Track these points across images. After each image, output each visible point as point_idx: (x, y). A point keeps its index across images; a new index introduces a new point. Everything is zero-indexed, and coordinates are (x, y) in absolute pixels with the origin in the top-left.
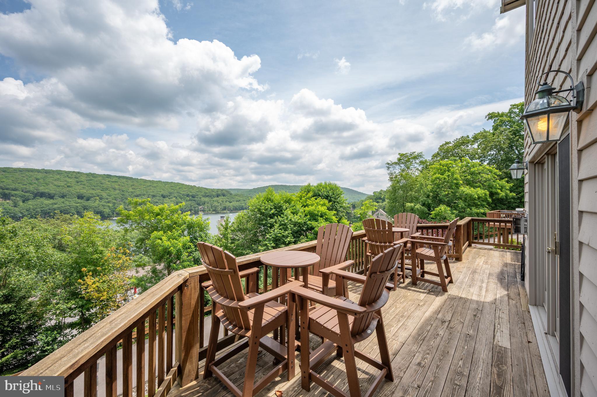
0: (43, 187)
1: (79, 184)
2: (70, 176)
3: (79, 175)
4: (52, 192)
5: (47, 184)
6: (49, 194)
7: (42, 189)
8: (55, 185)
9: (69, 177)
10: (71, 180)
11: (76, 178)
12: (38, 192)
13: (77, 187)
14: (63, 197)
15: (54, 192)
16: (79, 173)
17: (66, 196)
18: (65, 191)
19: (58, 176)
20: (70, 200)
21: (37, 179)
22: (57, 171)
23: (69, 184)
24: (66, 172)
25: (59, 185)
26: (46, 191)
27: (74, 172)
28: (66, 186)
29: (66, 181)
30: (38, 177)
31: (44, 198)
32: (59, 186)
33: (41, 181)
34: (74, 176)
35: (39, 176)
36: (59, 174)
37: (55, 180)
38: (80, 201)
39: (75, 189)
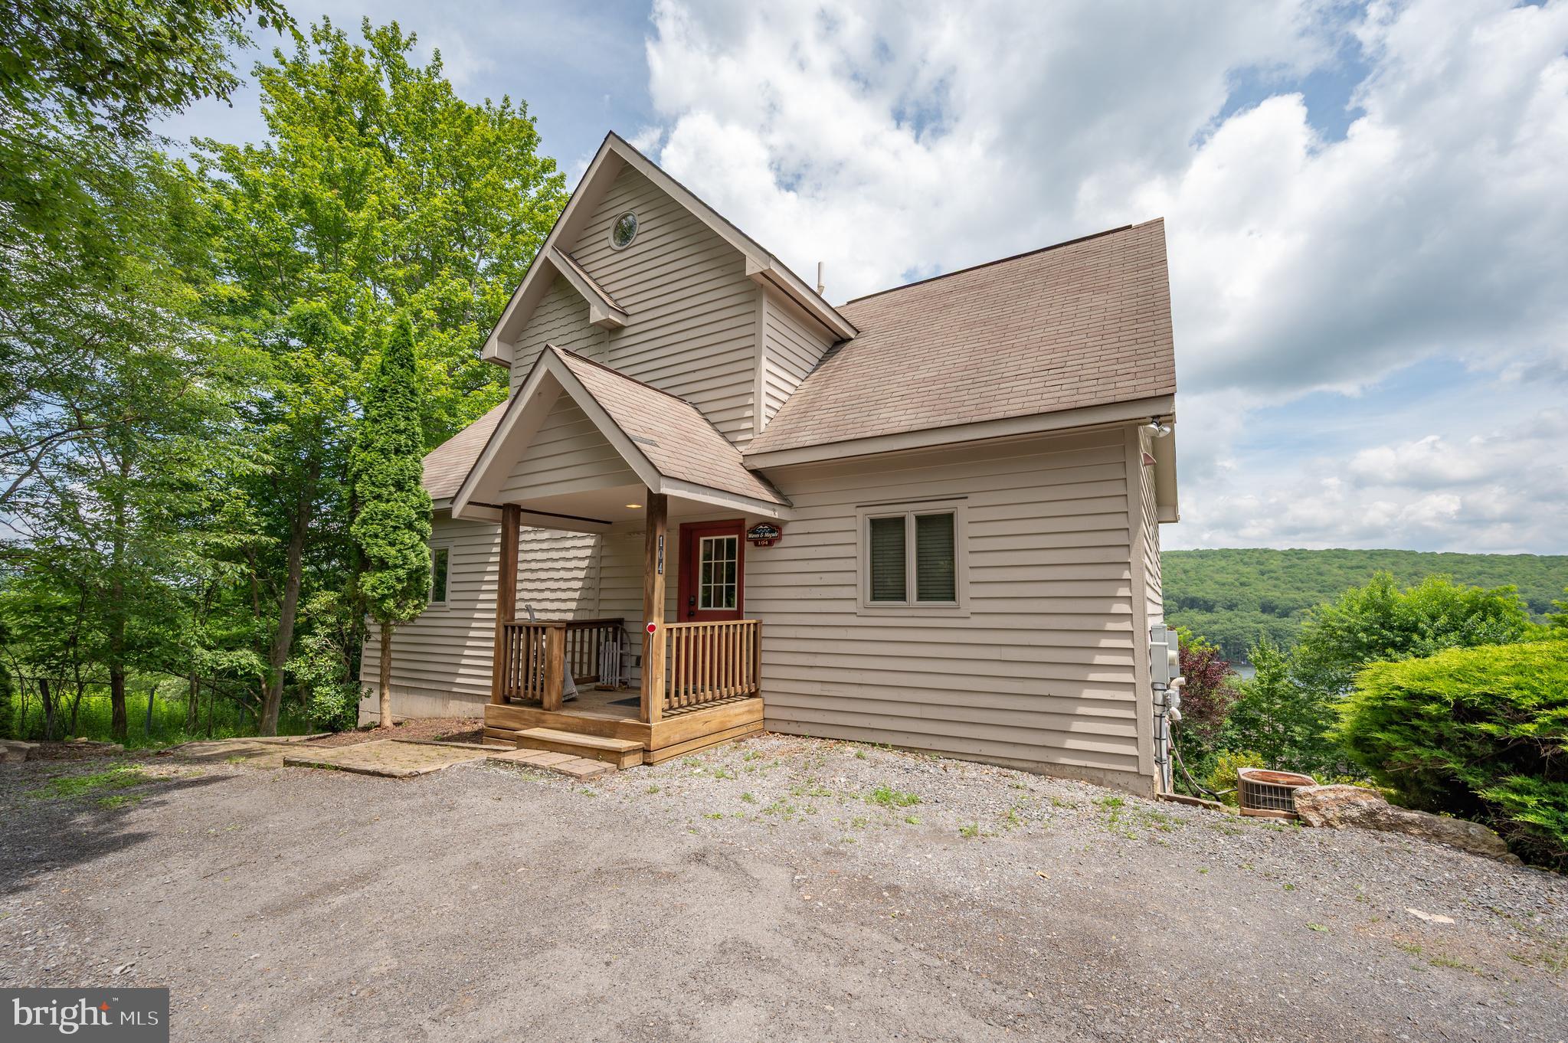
0: (1195, 587)
1: (1265, 577)
2: (1246, 560)
3: (1266, 556)
4: (1211, 597)
5: (1202, 581)
6: (1205, 602)
7: (1193, 591)
8: (1217, 583)
9: (1245, 564)
10: (1248, 570)
11: (1258, 563)
12: (1187, 598)
13: (1260, 585)
14: (1231, 607)
15: (1213, 597)
16: (1266, 551)
17: (1236, 605)
18: (1234, 594)
19: (1223, 563)
20: (1245, 614)
21: (1185, 572)
22: (1221, 551)
23: (1244, 579)
24: (1238, 552)
25: (1225, 581)
26: (1200, 595)
27: (1255, 550)
28: (1237, 584)
29: (1237, 572)
30: (1187, 567)
31: (1196, 610)
32: (1224, 584)
33: (1192, 574)
34: (1254, 560)
35: (1190, 564)
36: (1225, 557)
37: (1218, 571)
38: (1265, 617)
39: (1256, 590)
